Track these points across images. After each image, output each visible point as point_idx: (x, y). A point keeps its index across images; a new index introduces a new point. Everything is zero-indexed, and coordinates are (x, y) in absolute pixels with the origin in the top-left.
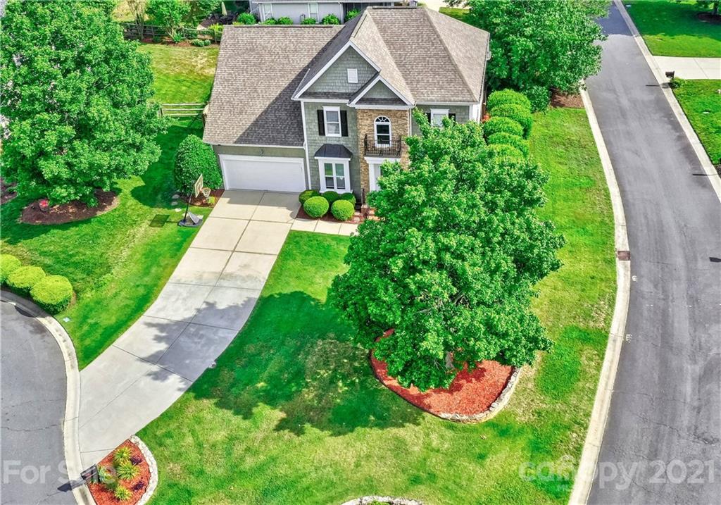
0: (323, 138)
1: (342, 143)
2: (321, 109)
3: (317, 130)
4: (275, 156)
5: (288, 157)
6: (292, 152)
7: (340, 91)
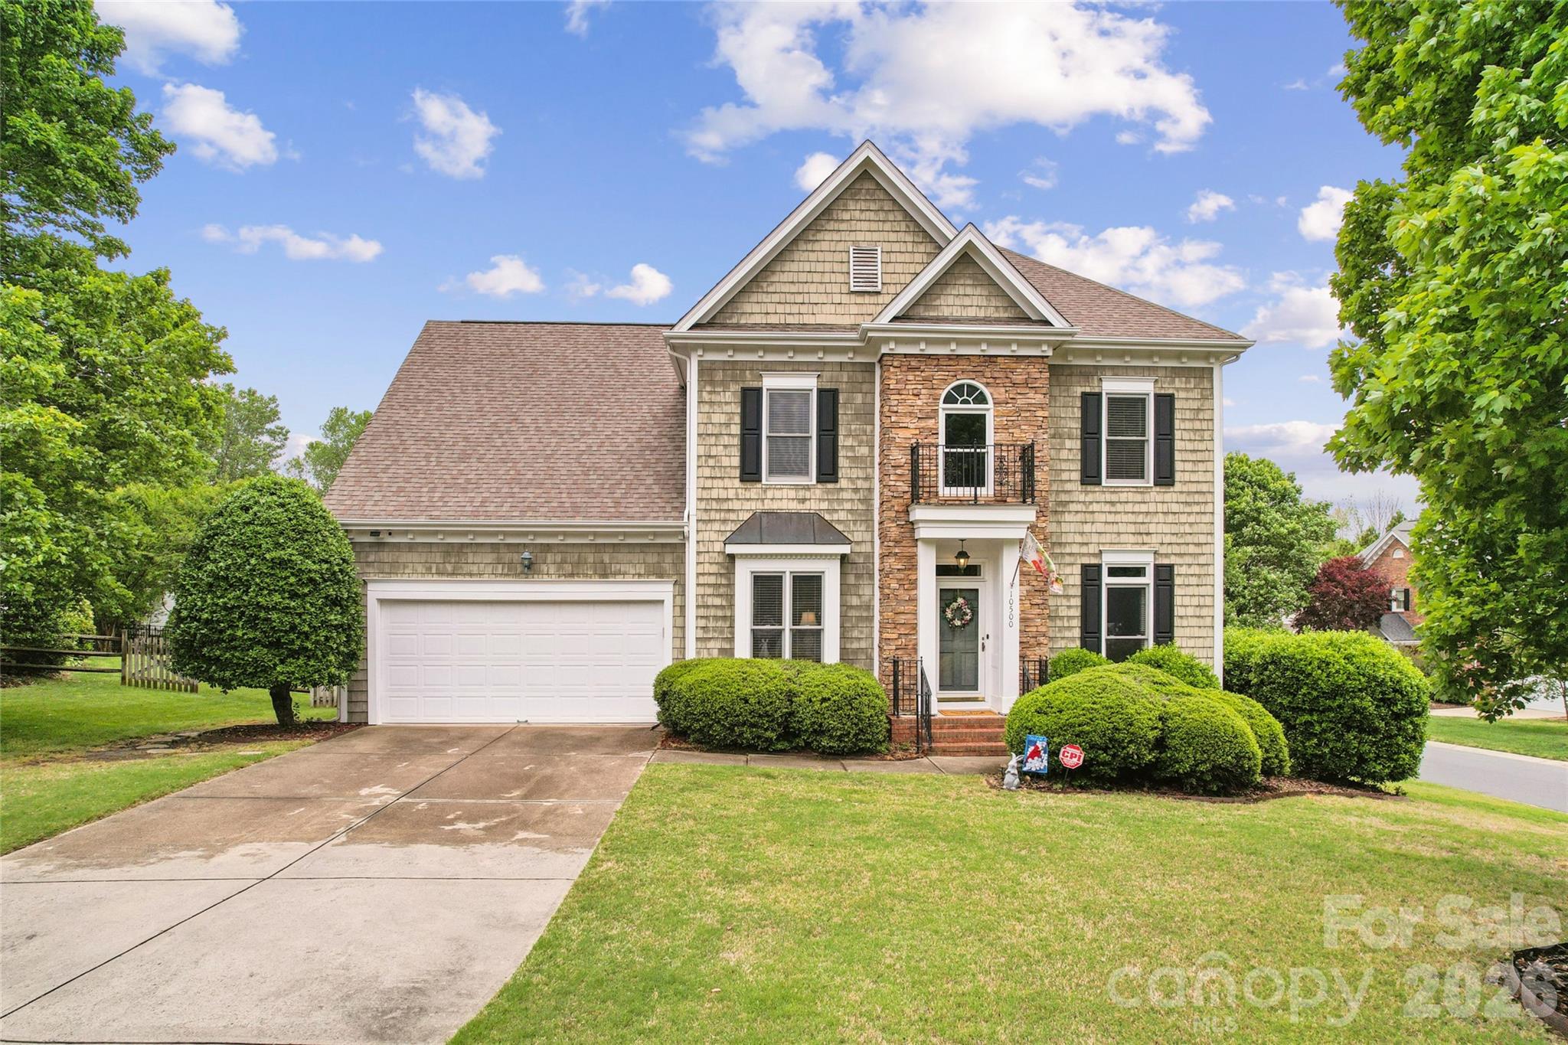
0: (754, 491)
2: (755, 384)
3: (736, 461)
4: (572, 575)
5: (619, 578)
6: (637, 557)
7: (820, 319)
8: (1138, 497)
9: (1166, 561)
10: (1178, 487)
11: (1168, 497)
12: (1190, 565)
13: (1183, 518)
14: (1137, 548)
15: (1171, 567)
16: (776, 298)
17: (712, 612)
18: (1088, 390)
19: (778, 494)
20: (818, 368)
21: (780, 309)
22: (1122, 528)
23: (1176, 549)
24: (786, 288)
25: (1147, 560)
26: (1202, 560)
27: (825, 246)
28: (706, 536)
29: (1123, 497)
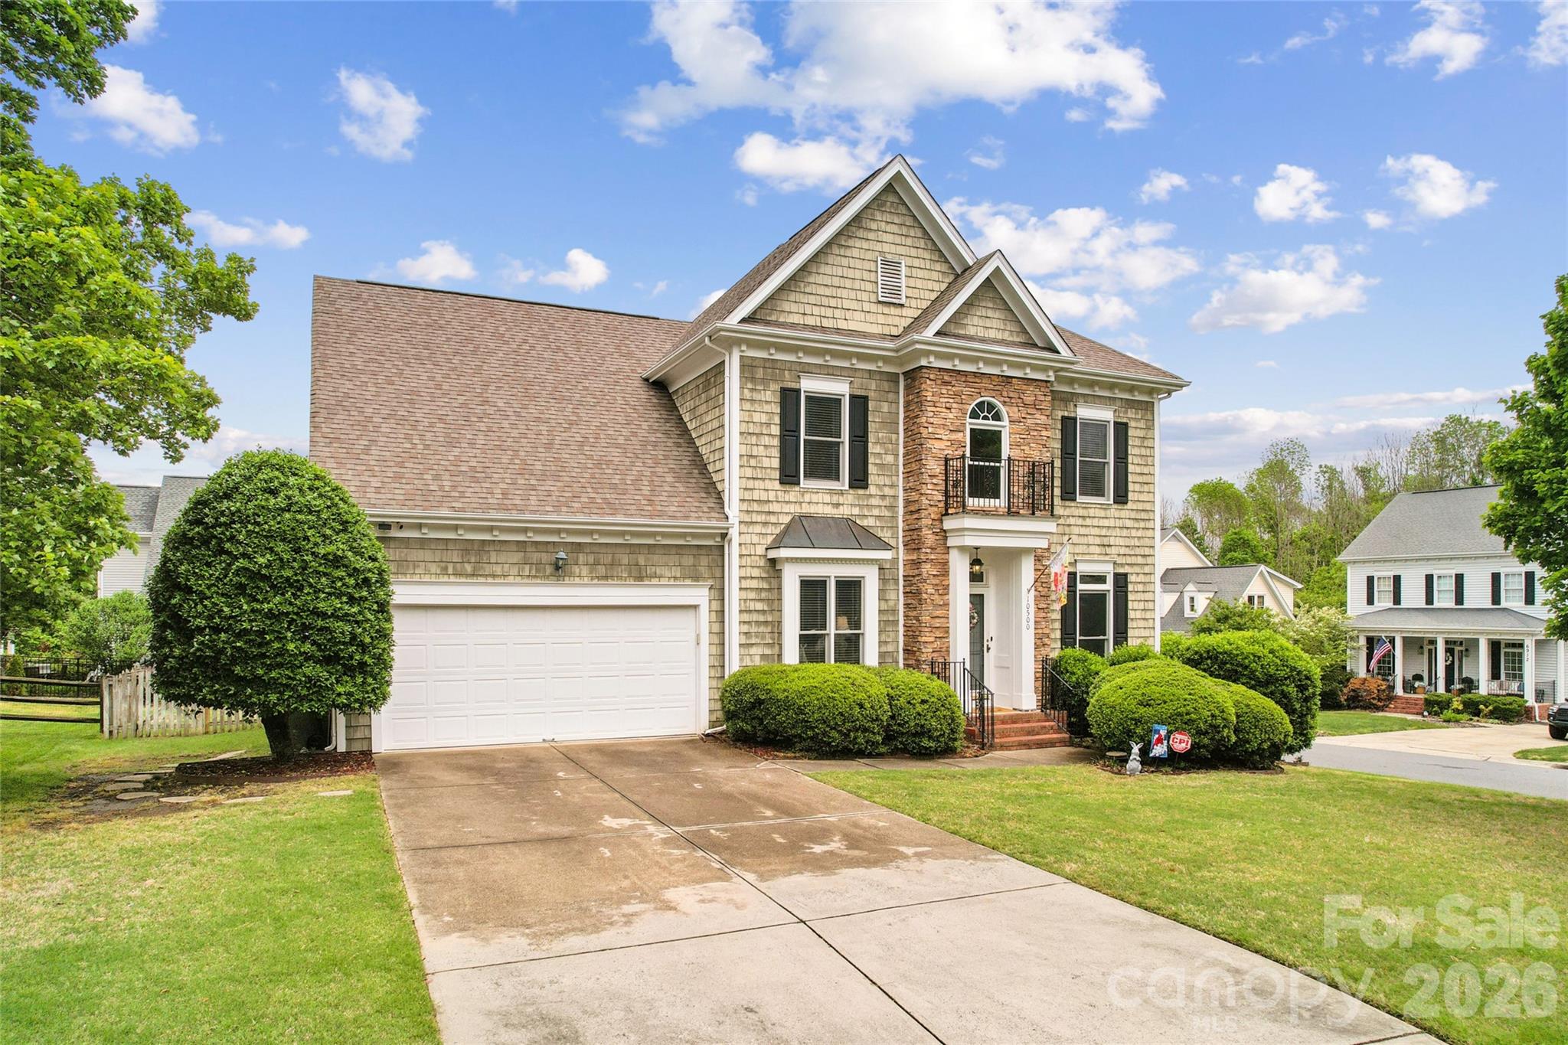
0: (793, 494)
1: (845, 511)
2: (793, 385)
3: (776, 463)
4: (606, 577)
5: (655, 581)
6: (674, 559)
7: (853, 326)
8: (1102, 513)
9: (1121, 570)
10: (1130, 505)
11: (1123, 514)
12: (1138, 574)
13: (1134, 533)
14: (1102, 558)
15: (1126, 575)
16: (812, 299)
17: (755, 617)
18: (1066, 414)
19: (815, 498)
20: (850, 373)
21: (816, 311)
22: (1091, 540)
23: (1129, 560)
24: (821, 290)
25: (1107, 569)
26: (1147, 569)
27: (855, 253)
28: (747, 539)
29: (1092, 512)
